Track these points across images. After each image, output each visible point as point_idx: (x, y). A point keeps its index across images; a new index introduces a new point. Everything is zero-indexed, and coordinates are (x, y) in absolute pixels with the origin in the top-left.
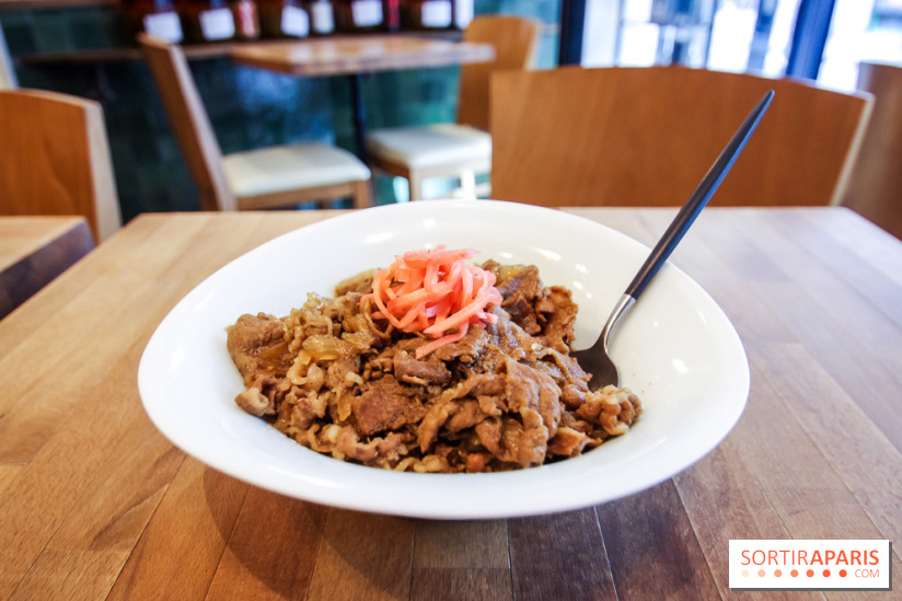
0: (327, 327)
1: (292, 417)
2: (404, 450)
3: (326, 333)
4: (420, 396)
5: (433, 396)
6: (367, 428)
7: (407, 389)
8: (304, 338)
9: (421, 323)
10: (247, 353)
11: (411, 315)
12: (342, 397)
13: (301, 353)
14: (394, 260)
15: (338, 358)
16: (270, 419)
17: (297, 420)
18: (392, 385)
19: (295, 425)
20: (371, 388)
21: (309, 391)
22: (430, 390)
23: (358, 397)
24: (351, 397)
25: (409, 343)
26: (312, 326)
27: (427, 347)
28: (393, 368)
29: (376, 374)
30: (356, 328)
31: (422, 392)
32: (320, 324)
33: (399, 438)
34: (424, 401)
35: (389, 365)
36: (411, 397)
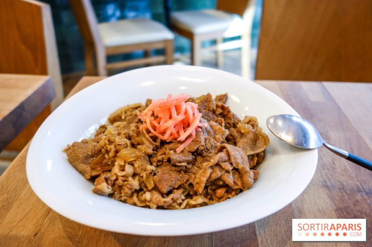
0: (127, 144)
1: (122, 191)
2: (183, 197)
3: (127, 147)
4: (183, 170)
5: (189, 169)
6: (165, 190)
7: (177, 168)
8: (117, 152)
9: (174, 136)
10: (83, 163)
11: (168, 133)
12: (147, 178)
13: (118, 159)
15: (138, 158)
17: (126, 193)
18: (168, 167)
19: (124, 196)
20: (159, 170)
21: (127, 177)
22: (188, 166)
23: (155, 176)
24: (151, 177)
25: (171, 145)
26: (119, 145)
27: (181, 147)
28: (169, 160)
29: (160, 164)
30: (142, 144)
31: (184, 168)
32: (123, 143)
33: (180, 191)
34: (186, 172)
35: (166, 157)
36: (179, 172)
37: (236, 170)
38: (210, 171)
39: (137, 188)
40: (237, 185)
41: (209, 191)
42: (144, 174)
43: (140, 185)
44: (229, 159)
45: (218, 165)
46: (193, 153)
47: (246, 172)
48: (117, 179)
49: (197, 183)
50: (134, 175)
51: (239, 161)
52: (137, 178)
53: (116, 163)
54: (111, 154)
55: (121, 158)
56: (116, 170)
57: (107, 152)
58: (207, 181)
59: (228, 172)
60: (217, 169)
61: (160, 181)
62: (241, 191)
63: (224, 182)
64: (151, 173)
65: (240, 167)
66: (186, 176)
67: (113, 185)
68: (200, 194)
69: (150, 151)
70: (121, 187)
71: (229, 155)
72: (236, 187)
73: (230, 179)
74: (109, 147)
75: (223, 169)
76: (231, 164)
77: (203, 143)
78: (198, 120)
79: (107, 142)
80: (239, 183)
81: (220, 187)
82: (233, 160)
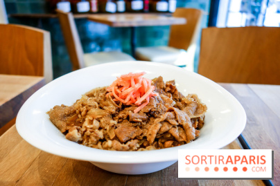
0: (96, 106)
1: (90, 140)
2: (138, 146)
3: (96, 108)
4: (139, 126)
5: (144, 125)
6: (124, 139)
7: (134, 124)
8: (87, 111)
9: (132, 100)
10: (61, 120)
11: (128, 98)
12: (110, 130)
13: (88, 116)
14: (116, 79)
15: (103, 116)
16: (80, 142)
17: (92, 141)
18: (127, 123)
20: (120, 125)
21: (95, 130)
22: (143, 123)
23: (116, 129)
24: (113, 130)
25: (130, 108)
26: (90, 106)
27: (137, 109)
28: (128, 117)
29: (121, 120)
30: (107, 105)
31: (139, 124)
32: (93, 105)
33: (136, 141)
34: (141, 127)
35: (125, 116)
36: (136, 127)
37: (181, 126)
38: (160, 125)
39: (102, 137)
40: (182, 138)
41: (159, 143)
42: (108, 128)
43: (104, 135)
44: (176, 118)
45: (166, 121)
46: (147, 114)
47: (189, 128)
48: (86, 131)
49: (150, 135)
50: (100, 128)
51: (184, 119)
52: (102, 130)
53: (86, 119)
54: (83, 113)
55: (90, 115)
56: (86, 124)
57: (80, 112)
58: (157, 133)
59: (174, 127)
60: (166, 124)
61: (120, 132)
62: (185, 143)
63: (171, 135)
64: (113, 126)
65: (184, 124)
66: (141, 131)
67: (83, 135)
68: (152, 145)
69: (113, 111)
70: (88, 137)
71: (175, 114)
72: (181, 140)
73: (176, 132)
74: (82, 109)
75: (171, 124)
76: (177, 121)
77: (155, 106)
78: (151, 90)
79: (81, 105)
80: (184, 137)
81: (168, 140)
82: (178, 118)
